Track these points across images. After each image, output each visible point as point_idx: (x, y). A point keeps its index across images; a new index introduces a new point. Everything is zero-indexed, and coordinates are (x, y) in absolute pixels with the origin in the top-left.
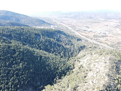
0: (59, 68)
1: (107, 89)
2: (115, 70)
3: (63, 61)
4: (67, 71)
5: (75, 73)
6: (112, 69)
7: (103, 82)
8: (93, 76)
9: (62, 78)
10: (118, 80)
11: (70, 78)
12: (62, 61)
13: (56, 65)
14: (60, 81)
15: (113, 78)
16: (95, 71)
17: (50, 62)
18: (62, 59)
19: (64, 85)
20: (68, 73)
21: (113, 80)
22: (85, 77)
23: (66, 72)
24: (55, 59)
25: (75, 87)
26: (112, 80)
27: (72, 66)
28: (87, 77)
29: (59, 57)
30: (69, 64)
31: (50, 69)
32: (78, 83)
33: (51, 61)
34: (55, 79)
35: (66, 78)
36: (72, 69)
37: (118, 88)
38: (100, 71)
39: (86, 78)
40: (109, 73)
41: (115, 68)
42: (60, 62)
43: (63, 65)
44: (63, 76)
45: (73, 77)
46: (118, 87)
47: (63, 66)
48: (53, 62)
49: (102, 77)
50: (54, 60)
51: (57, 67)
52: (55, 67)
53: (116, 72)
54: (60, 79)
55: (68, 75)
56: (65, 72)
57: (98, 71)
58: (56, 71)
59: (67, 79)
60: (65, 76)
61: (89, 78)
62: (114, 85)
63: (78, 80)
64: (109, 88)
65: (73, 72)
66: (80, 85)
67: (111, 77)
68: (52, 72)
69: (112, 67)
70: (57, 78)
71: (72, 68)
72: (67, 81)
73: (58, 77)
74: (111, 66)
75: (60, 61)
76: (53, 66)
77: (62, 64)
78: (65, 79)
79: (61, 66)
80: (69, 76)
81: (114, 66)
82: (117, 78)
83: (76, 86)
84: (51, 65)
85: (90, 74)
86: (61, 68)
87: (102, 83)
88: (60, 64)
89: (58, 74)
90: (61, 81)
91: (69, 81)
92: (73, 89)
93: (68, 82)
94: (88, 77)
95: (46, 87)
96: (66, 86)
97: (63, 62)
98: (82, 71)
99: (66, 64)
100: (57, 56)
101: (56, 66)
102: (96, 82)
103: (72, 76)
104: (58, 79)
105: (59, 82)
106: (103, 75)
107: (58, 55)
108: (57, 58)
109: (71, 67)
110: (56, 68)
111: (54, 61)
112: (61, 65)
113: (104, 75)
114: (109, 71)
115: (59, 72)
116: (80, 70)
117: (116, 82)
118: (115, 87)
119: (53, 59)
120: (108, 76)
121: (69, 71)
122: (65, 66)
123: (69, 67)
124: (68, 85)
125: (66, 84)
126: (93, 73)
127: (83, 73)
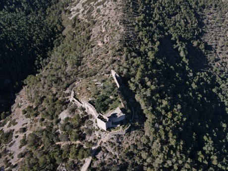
0: (34, 38)
1: (126, 44)
2: (131, 10)
3: (35, 21)
4: (52, 38)
5: (69, 36)
6: (128, 8)
7: (118, 37)
8: (101, 32)
9: (48, 54)
10: (138, 25)
11: (63, 50)
12: (32, 22)
13: (25, 35)
14: (47, 61)
15: (131, 25)
16: (102, 21)
17: (7, 31)
18: (32, 18)
19: (58, 65)
20: (55, 42)
21: (132, 28)
22: (89, 38)
23: (52, 41)
24: (15, 21)
25: (78, 61)
26: (130, 28)
27: (58, 26)
28: (92, 37)
29: (20, 14)
30: (50, 24)
31: (16, 46)
32: (79, 52)
33: (8, 29)
34: (36, 61)
35: (55, 52)
36: (61, 32)
37: (139, 38)
38: (110, 19)
39: (91, 40)
40: (125, 19)
41: (131, 6)
42: (30, 25)
43: (40, 29)
44: (49, 51)
45: (69, 45)
46: (139, 36)
47: (39, 31)
48: (14, 29)
49: (116, 29)
50: (13, 25)
51: (29, 37)
52: (25, 39)
53: (133, 13)
54: (46, 58)
55: (57, 46)
56: (49, 41)
57: (107, 20)
58: (30, 45)
59: (59, 54)
60: (52, 49)
61: (96, 37)
62: (134, 35)
63: (78, 48)
64: (128, 41)
65: (64, 37)
66: (84, 54)
67: (128, 23)
68: (22, 51)
69: (127, 6)
70: (39, 58)
71: (59, 30)
72: (60, 56)
73: (39, 56)
74: (125, 4)
75: (27, 23)
76: (19, 39)
77: (37, 28)
78: (56, 55)
79: (36, 32)
80: (61, 46)
81: (130, 3)
82: (137, 21)
83: (79, 59)
84: (13, 39)
85: (95, 30)
86: (38, 37)
87: (116, 38)
88: (32, 30)
89: (37, 50)
90: (50, 61)
91: (63, 55)
92: (76, 66)
93: (63, 58)
94: (94, 36)
95: (25, 81)
96: (62, 65)
97: (36, 23)
98: (80, 29)
99: (43, 24)
100: (17, 13)
101: (26, 37)
102: (108, 41)
103: (65, 44)
104: (42, 60)
105: (46, 63)
106: (116, 25)
107: (17, 10)
108: (19, 19)
109: (57, 29)
110: (28, 39)
111: (16, 27)
112: (34, 31)
113: (118, 24)
114: (123, 14)
115: (38, 46)
116: (76, 29)
117: (136, 29)
118: (136, 38)
119: (10, 23)
120: (124, 23)
121: (58, 38)
122: (44, 29)
123: (53, 29)
124: (66, 63)
125: (61, 61)
126: (99, 26)
127: (83, 33)
